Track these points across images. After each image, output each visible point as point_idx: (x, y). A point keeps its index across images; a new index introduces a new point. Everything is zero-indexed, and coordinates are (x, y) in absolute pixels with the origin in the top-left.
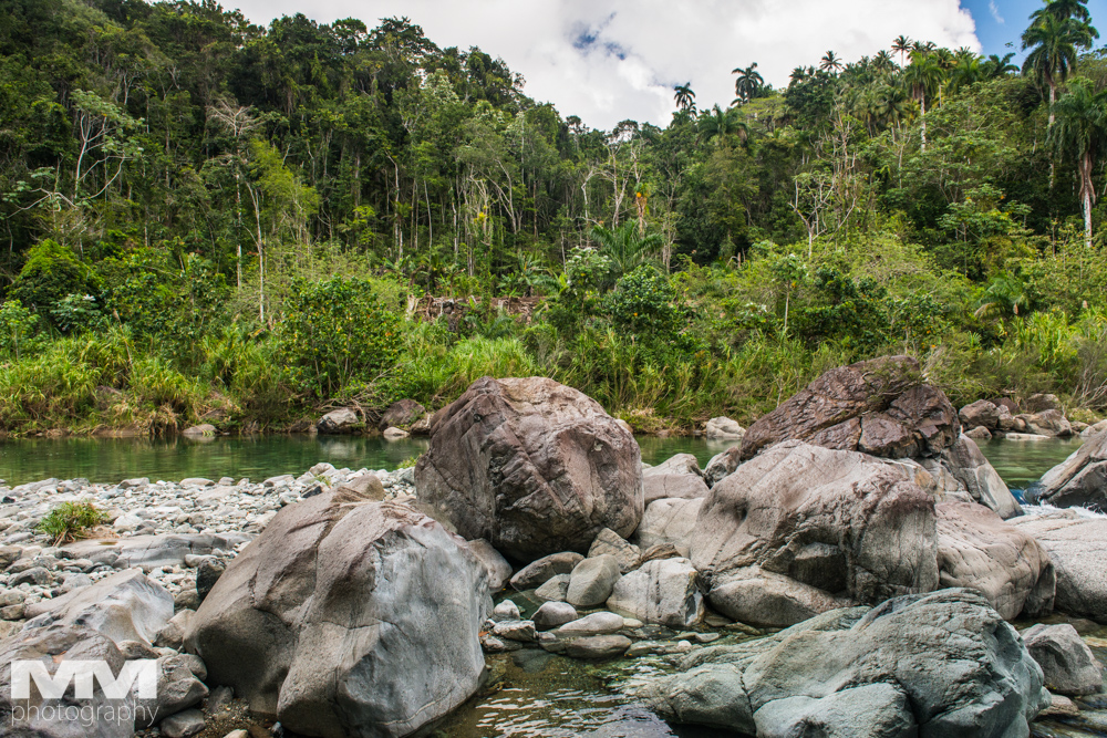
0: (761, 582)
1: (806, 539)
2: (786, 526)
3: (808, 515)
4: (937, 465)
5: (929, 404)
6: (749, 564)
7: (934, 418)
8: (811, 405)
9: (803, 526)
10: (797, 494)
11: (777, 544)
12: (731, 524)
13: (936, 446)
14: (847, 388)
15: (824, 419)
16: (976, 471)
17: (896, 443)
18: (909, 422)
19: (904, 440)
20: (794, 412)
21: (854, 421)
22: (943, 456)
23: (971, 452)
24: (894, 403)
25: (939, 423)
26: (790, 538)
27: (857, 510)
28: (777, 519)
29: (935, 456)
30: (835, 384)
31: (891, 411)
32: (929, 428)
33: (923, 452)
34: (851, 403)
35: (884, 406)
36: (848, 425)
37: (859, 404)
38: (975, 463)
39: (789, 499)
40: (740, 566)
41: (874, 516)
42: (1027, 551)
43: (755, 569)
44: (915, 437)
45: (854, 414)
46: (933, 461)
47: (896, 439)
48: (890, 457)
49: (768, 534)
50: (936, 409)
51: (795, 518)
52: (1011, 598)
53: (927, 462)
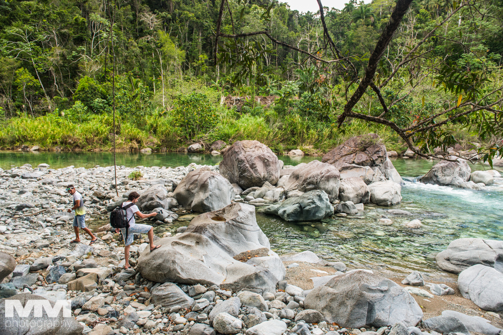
0: (297, 193)
1: (309, 184)
2: (305, 181)
3: (310, 178)
4: (377, 168)
5: (376, 150)
6: (296, 189)
7: (378, 154)
8: (343, 149)
9: (308, 181)
10: (310, 173)
11: (303, 185)
12: (295, 180)
13: (377, 162)
14: (355, 144)
15: (346, 153)
16: (389, 170)
17: (364, 161)
18: (370, 155)
19: (367, 160)
20: (338, 151)
21: (354, 154)
22: (380, 166)
23: (389, 165)
24: (367, 149)
25: (378, 155)
26: (305, 184)
27: (319, 177)
28: (303, 179)
29: (377, 166)
30: (352, 142)
31: (366, 151)
32: (375, 157)
33: (373, 164)
34: (354, 149)
35: (364, 150)
36: (352, 155)
37: (357, 149)
38: (389, 168)
39: (307, 174)
40: (294, 190)
41: (323, 179)
42: (362, 188)
43: (297, 190)
44: (370, 160)
45: (355, 152)
46: (376, 167)
47: (364, 160)
48: (363, 165)
49: (301, 182)
50: (378, 151)
51: (307, 179)
52: (356, 199)
53: (374, 168)
